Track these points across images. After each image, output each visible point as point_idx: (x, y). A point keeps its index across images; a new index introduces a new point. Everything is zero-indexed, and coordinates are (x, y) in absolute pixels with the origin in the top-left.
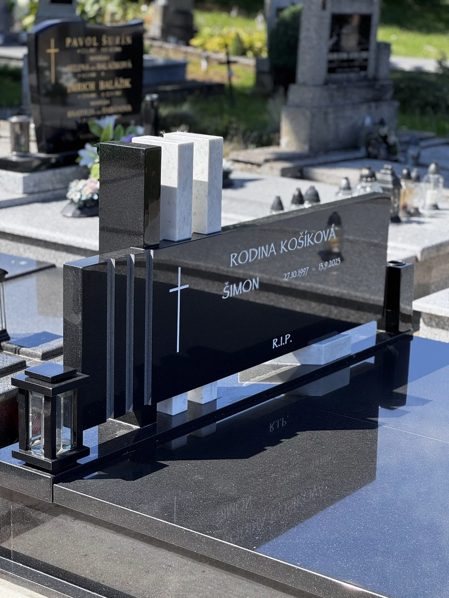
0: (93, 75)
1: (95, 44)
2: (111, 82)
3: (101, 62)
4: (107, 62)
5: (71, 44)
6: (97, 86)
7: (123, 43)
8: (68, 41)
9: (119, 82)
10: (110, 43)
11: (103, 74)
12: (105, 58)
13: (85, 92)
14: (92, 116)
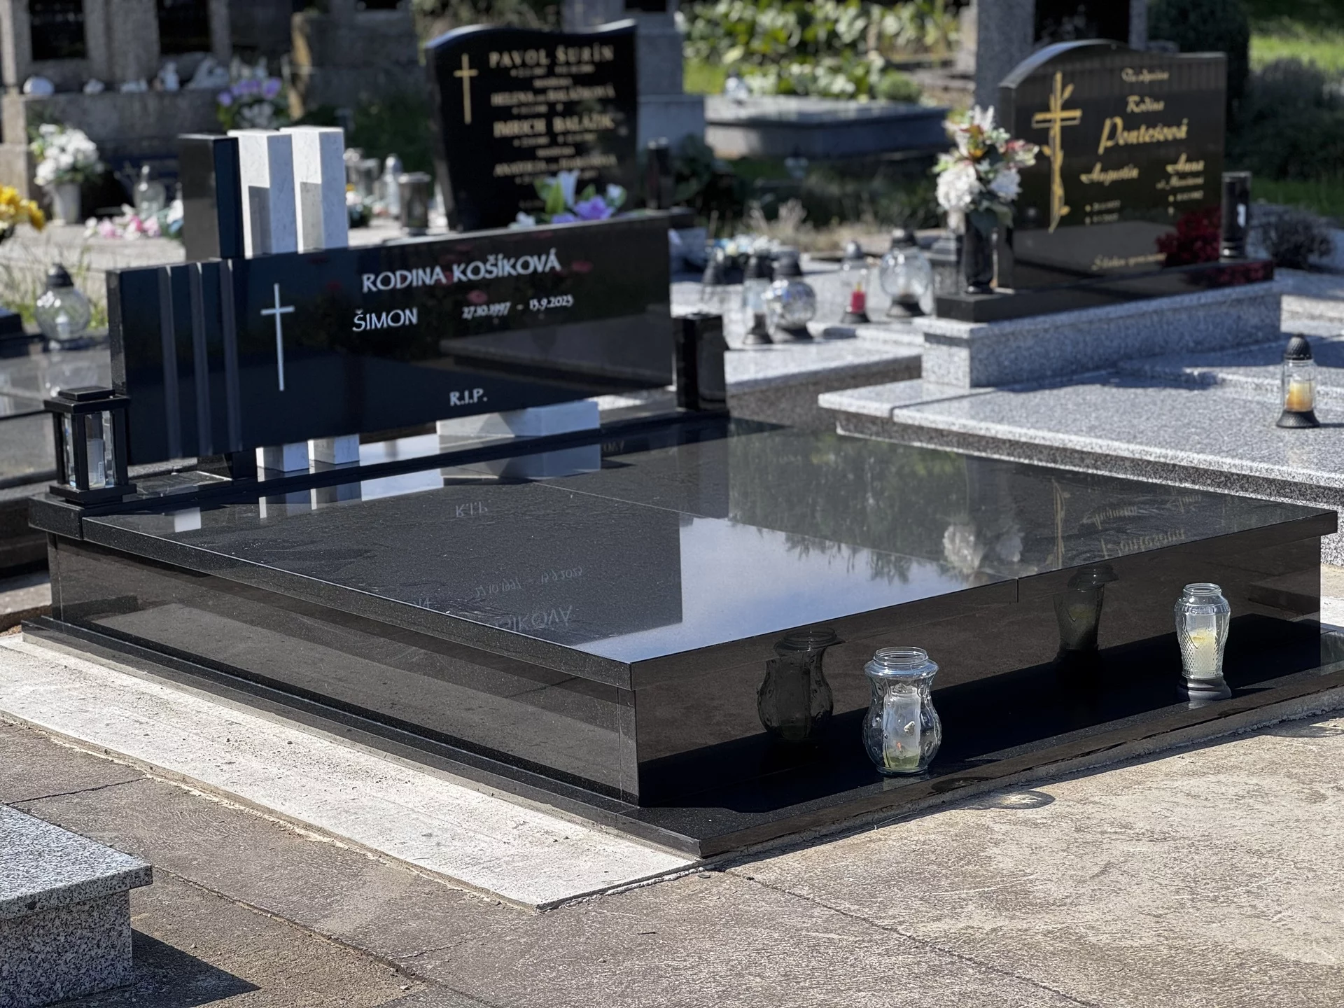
0: (543, 109)
1: (544, 60)
2: (576, 119)
3: (556, 89)
4: (567, 88)
5: (498, 63)
6: (549, 125)
7: (597, 57)
8: (494, 58)
9: (591, 119)
10: (572, 59)
11: (560, 108)
12: (564, 82)
13: (528, 136)
14: (543, 173)
